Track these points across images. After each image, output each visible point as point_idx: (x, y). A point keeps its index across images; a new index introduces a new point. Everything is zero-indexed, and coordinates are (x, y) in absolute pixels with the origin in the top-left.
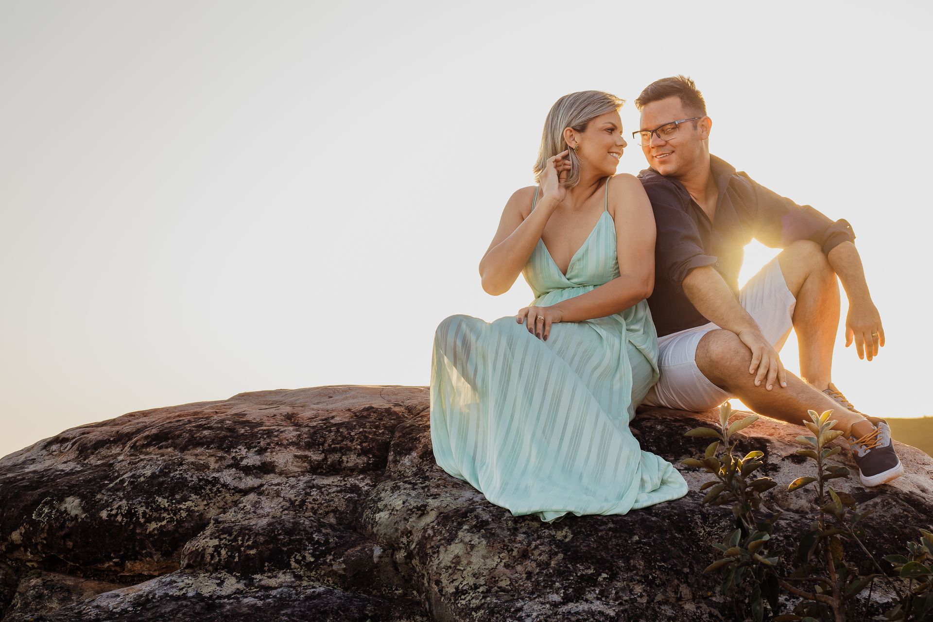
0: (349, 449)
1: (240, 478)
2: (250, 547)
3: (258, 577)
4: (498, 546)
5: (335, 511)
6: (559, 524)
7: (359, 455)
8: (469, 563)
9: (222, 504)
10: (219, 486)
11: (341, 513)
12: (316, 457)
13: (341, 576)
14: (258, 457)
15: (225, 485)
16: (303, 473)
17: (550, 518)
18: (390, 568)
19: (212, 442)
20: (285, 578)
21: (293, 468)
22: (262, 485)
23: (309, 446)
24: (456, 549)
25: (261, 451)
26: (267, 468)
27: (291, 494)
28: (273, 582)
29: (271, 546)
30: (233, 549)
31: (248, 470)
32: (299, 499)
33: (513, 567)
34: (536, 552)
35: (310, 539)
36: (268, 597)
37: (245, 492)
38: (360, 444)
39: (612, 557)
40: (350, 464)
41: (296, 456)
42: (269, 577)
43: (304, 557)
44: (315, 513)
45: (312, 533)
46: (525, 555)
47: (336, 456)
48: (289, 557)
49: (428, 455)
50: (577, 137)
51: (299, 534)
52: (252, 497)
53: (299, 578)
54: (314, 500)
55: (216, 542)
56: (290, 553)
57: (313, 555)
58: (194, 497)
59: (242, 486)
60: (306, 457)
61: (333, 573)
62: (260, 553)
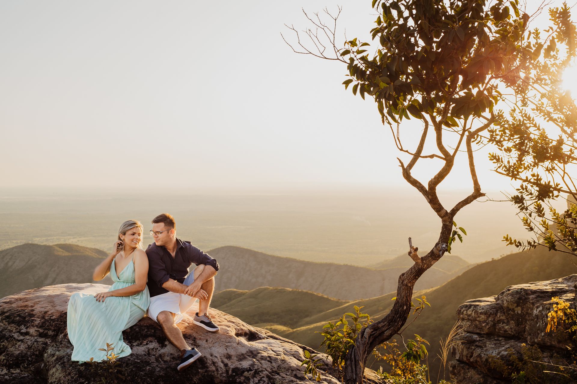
0: (50, 329)
1: (19, 336)
2: (11, 361)
3: (11, 370)
4: (64, 370)
5: (39, 350)
6: (82, 365)
7: (52, 331)
8: (55, 375)
9: (12, 344)
10: (13, 338)
11: (40, 351)
12: (41, 331)
13: (33, 371)
14: (26, 330)
15: (14, 338)
16: (36, 336)
17: (80, 363)
18: (45, 370)
19: (16, 323)
20: (18, 371)
21: (34, 334)
22: (24, 339)
23: (40, 327)
24: (54, 370)
25: (26, 328)
26: (27, 333)
27: (29, 343)
28: (14, 372)
29: (16, 361)
30: (7, 360)
31: (22, 334)
32: (31, 345)
33: (65, 377)
34: (72, 374)
35: (28, 360)
36: (11, 376)
37: (19, 341)
38: (54, 328)
39: (91, 377)
40: (50, 334)
41: (36, 330)
42: (14, 370)
43: (24, 365)
44: (34, 350)
45: (29, 358)
46: (69, 374)
47: (47, 331)
48: (20, 365)
49: (66, 335)
50: (123, 236)
51: (25, 358)
52: (19, 343)
53: (21, 371)
54: (35, 346)
55: (4, 358)
56: (21, 363)
57: (27, 364)
58: (6, 341)
59: (19, 339)
60: (39, 331)
61: (31, 370)
62: (13, 363)
